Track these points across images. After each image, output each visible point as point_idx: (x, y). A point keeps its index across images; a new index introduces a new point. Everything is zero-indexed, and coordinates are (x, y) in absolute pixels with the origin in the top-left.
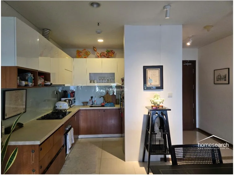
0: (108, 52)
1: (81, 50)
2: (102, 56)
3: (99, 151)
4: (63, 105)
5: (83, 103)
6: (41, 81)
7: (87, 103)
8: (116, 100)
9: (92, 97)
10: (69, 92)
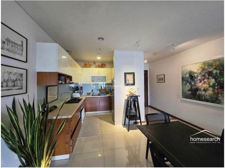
0: (102, 65)
1: (86, 63)
2: (99, 66)
3: (99, 121)
4: (77, 95)
5: (88, 93)
6: (68, 81)
7: (90, 93)
8: (107, 91)
9: (93, 90)
10: (79, 88)
